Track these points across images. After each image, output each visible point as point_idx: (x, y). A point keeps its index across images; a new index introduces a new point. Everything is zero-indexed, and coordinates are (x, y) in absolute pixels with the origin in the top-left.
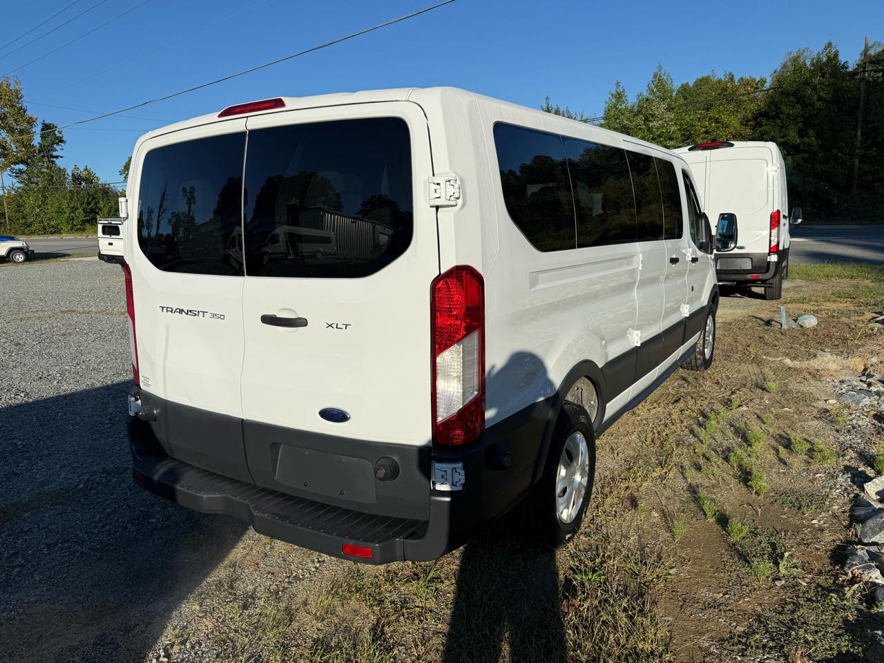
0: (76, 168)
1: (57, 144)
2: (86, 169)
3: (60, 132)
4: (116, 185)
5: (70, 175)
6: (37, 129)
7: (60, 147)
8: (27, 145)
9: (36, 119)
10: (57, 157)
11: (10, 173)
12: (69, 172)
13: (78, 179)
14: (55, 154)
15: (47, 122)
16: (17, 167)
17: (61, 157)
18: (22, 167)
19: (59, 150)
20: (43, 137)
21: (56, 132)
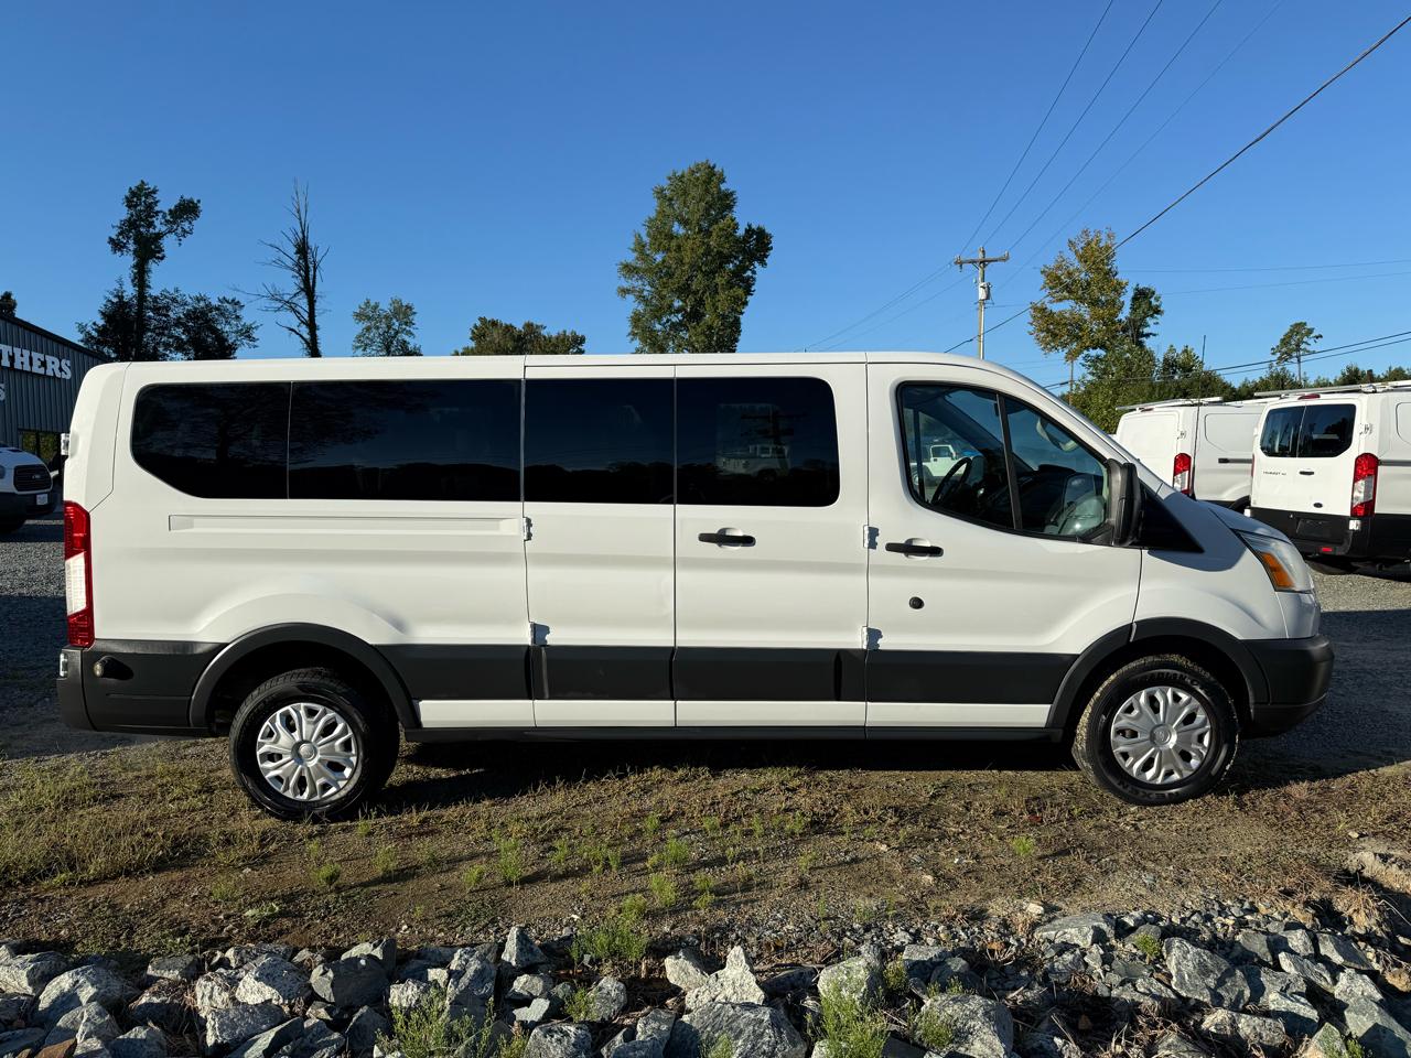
0: (1172, 349)
1: (1152, 316)
2: (1186, 351)
3: (1157, 299)
4: (1221, 372)
5: (1161, 360)
6: (1127, 298)
7: (1155, 321)
8: (1110, 321)
9: (1126, 284)
10: (1148, 335)
11: (1083, 362)
12: (1160, 356)
13: (1173, 366)
14: (1146, 330)
15: (1141, 287)
16: (1093, 353)
17: (1155, 335)
18: (1101, 352)
19: (1151, 326)
20: (1133, 309)
21: (1152, 300)
